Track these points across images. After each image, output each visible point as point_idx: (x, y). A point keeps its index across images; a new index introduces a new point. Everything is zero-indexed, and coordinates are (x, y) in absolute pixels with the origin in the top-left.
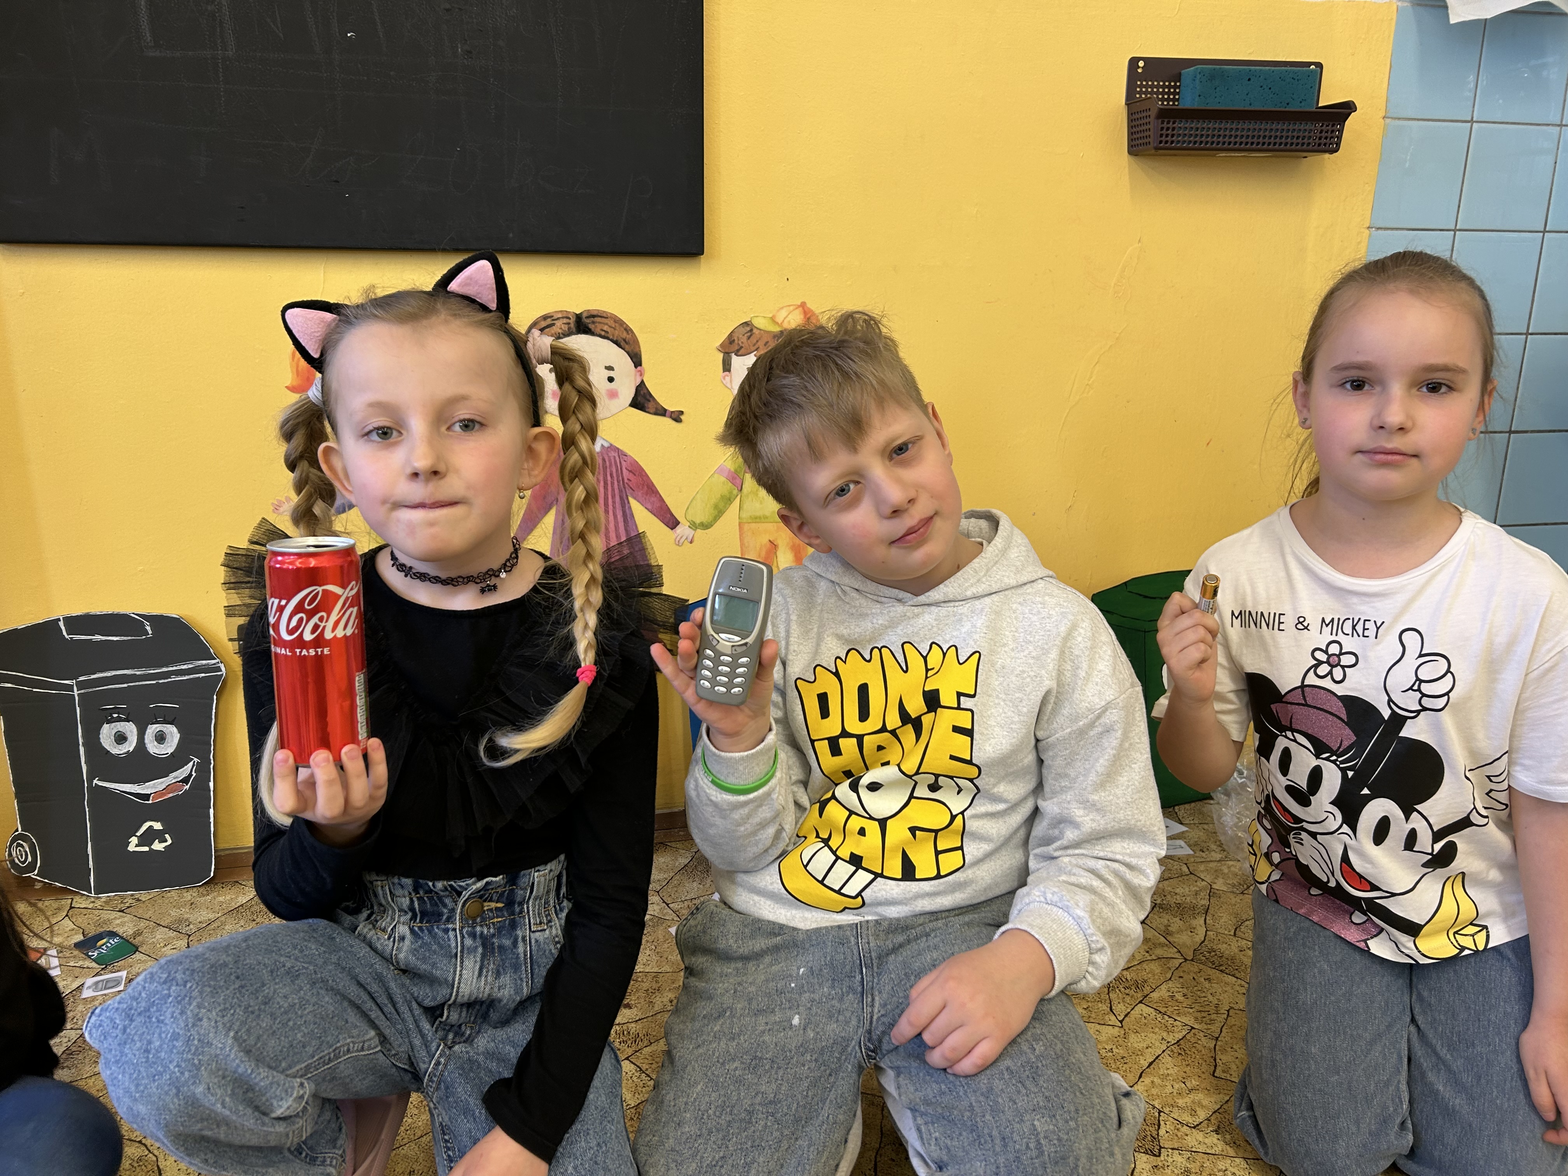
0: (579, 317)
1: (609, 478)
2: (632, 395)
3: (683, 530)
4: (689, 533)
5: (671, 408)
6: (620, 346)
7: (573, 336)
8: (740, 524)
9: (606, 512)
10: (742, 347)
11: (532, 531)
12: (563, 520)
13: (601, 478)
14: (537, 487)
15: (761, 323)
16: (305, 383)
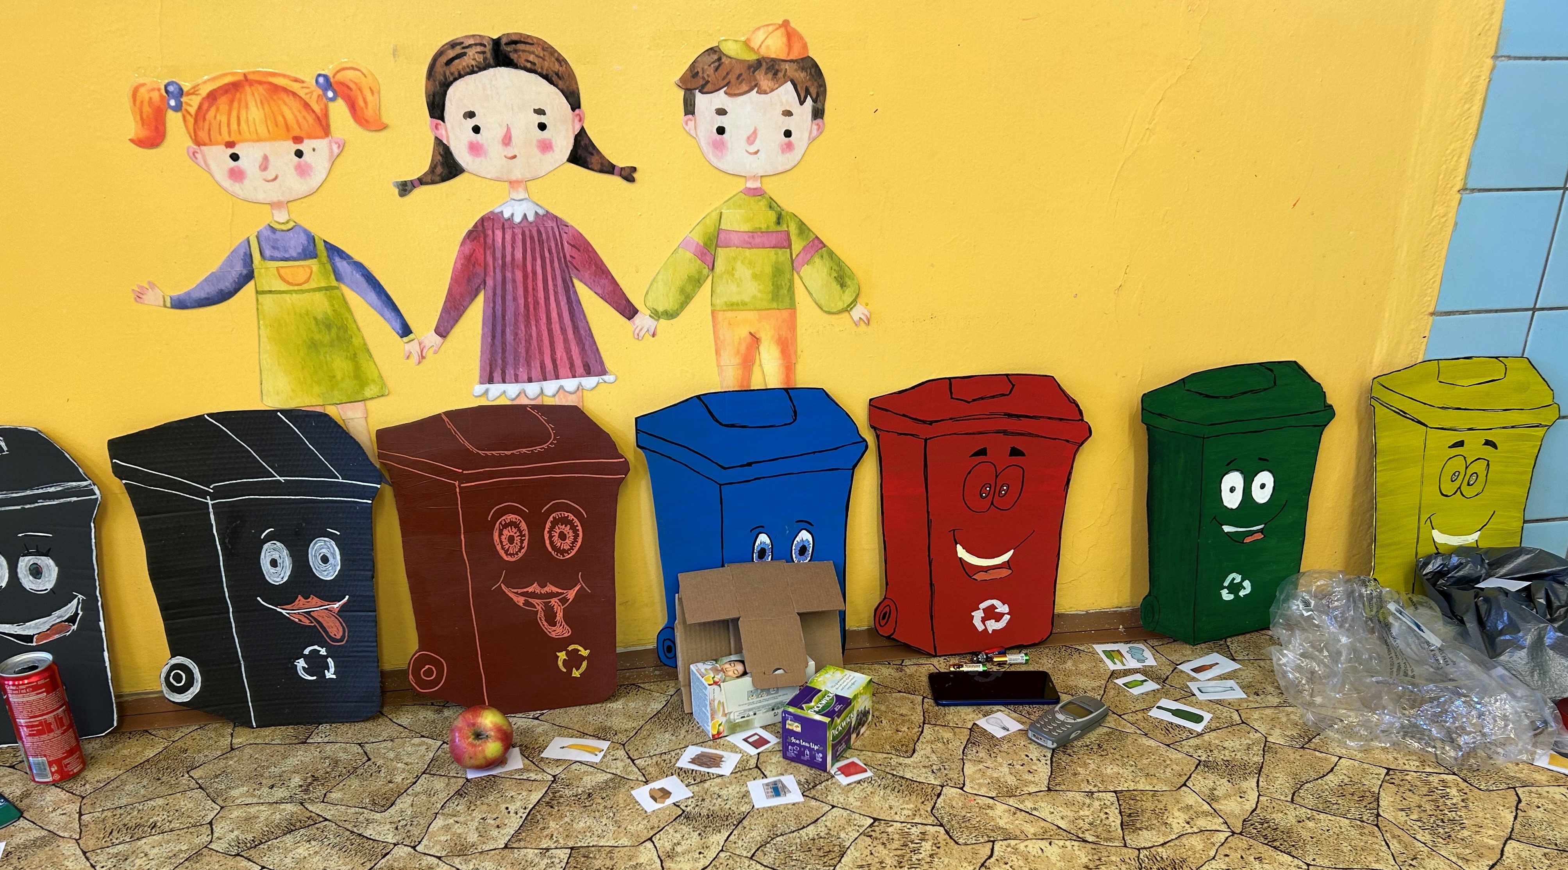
0: (496, 43)
1: (547, 254)
2: (571, 147)
3: (643, 320)
4: (651, 324)
5: (619, 163)
6: (551, 82)
7: (491, 70)
8: (713, 312)
9: (547, 299)
10: (708, 82)
11: (457, 321)
12: (494, 308)
13: (538, 255)
14: (459, 267)
15: (731, 49)
16: (153, 134)
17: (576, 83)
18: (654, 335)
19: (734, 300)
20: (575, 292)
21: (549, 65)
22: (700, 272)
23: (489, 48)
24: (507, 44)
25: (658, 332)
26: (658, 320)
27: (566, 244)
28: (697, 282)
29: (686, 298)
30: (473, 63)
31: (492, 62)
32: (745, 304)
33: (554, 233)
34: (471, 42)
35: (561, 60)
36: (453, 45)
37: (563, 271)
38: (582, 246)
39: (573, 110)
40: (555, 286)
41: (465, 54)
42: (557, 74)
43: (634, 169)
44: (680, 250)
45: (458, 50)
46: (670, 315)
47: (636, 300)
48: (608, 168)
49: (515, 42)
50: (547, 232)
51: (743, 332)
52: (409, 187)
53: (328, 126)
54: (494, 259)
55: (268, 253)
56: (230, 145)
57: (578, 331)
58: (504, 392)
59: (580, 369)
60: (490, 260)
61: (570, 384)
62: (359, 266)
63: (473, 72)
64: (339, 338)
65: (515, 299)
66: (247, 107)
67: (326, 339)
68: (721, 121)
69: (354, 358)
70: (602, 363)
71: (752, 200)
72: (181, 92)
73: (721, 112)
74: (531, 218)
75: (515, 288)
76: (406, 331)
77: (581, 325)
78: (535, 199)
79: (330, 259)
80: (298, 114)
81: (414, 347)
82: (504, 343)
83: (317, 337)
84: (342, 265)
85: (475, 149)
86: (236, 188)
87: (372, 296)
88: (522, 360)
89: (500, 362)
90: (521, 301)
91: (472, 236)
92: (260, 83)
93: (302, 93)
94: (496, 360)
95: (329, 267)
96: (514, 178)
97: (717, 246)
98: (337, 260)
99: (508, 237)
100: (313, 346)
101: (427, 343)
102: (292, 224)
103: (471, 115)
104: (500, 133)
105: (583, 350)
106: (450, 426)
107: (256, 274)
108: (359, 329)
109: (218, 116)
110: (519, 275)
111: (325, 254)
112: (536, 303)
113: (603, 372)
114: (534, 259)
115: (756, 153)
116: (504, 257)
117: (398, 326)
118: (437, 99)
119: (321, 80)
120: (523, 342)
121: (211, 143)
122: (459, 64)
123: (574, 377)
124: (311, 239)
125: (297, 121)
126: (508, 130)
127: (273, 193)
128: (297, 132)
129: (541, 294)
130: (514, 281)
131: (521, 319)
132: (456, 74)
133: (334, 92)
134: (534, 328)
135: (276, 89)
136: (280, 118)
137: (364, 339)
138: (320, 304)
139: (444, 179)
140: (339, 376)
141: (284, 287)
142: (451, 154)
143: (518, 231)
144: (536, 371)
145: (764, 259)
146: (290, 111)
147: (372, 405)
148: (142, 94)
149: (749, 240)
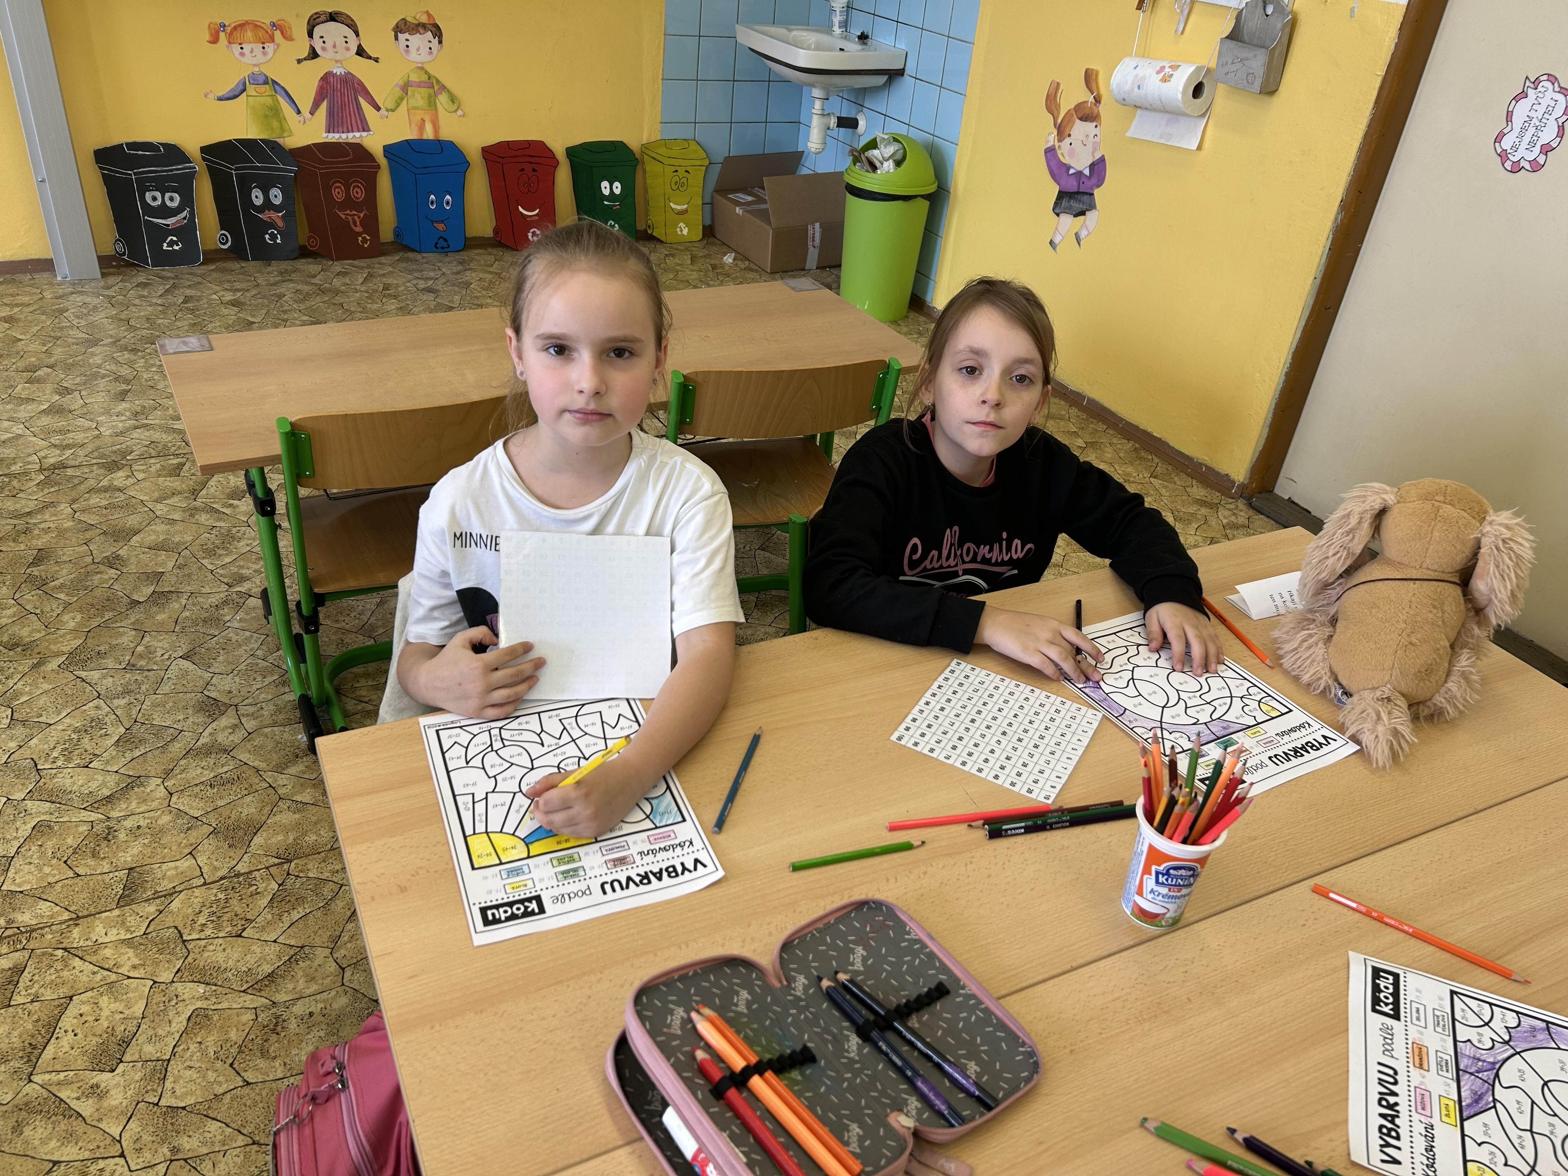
0: (330, 13)
1: (349, 87)
2: (356, 50)
3: (383, 112)
4: (386, 113)
5: (373, 55)
6: (349, 27)
7: (329, 22)
8: (408, 110)
9: (349, 103)
10: (402, 30)
11: (317, 109)
12: (330, 105)
13: (346, 87)
14: (318, 90)
15: (409, 19)
16: (215, 40)
17: (358, 28)
19: (415, 106)
20: (359, 101)
21: (349, 22)
22: (403, 95)
23: (328, 15)
24: (334, 14)
25: (388, 116)
26: (388, 112)
27: (355, 83)
28: (402, 99)
29: (398, 105)
30: (323, 20)
31: (329, 20)
32: (419, 107)
33: (351, 79)
34: (322, 13)
35: (352, 20)
36: (316, 13)
37: (354, 93)
38: (361, 84)
39: (357, 37)
40: (352, 99)
41: (320, 17)
42: (351, 25)
43: (378, 58)
44: (395, 87)
45: (318, 15)
46: (393, 110)
47: (380, 105)
48: (370, 58)
49: (337, 14)
50: (349, 79)
51: (419, 118)
52: (301, 61)
53: (274, 39)
55: (251, 82)
56: (240, 44)
57: (360, 115)
58: (334, 137)
59: (361, 129)
60: (329, 88)
61: (357, 134)
62: (283, 88)
63: (323, 23)
64: (275, 114)
65: (337, 102)
66: (247, 31)
67: (271, 114)
68: (407, 43)
69: (280, 122)
70: (369, 127)
71: (420, 71)
72: (225, 26)
73: (407, 40)
74: (343, 74)
75: (337, 98)
76: (299, 112)
77: (361, 113)
78: (344, 67)
79: (273, 85)
80: (263, 35)
81: (302, 119)
82: (334, 118)
83: (268, 113)
84: (277, 87)
85: (323, 49)
86: (242, 59)
87: (287, 99)
88: (340, 125)
90: (340, 103)
91: (322, 79)
92: (252, 24)
94: (331, 125)
95: (272, 88)
96: (337, 60)
97: (408, 86)
98: (275, 85)
99: (335, 80)
100: (266, 116)
101: (306, 117)
102: (260, 72)
103: (322, 37)
104: (332, 44)
105: (362, 122)
106: (314, 149)
107: (247, 89)
108: (282, 111)
109: (237, 34)
110: (339, 93)
111: (271, 83)
112: (345, 104)
113: (369, 130)
114: (344, 88)
115: (420, 54)
116: (334, 87)
117: (296, 110)
118: (310, 31)
119: (272, 23)
120: (341, 118)
121: (234, 43)
122: (318, 20)
123: (359, 132)
124: (267, 78)
125: (263, 37)
126: (335, 43)
127: (255, 61)
128: (263, 41)
129: (347, 101)
130: (337, 96)
131: (340, 110)
132: (317, 23)
133: (276, 27)
134: (344, 113)
135: (257, 26)
136: (257, 36)
137: (284, 115)
138: (269, 101)
139: (313, 58)
140: (275, 127)
141: (256, 94)
142: (315, 50)
143: (339, 78)
144: (345, 129)
145: (425, 91)
146: (261, 33)
147: (286, 139)
148: (212, 26)
149: (420, 85)
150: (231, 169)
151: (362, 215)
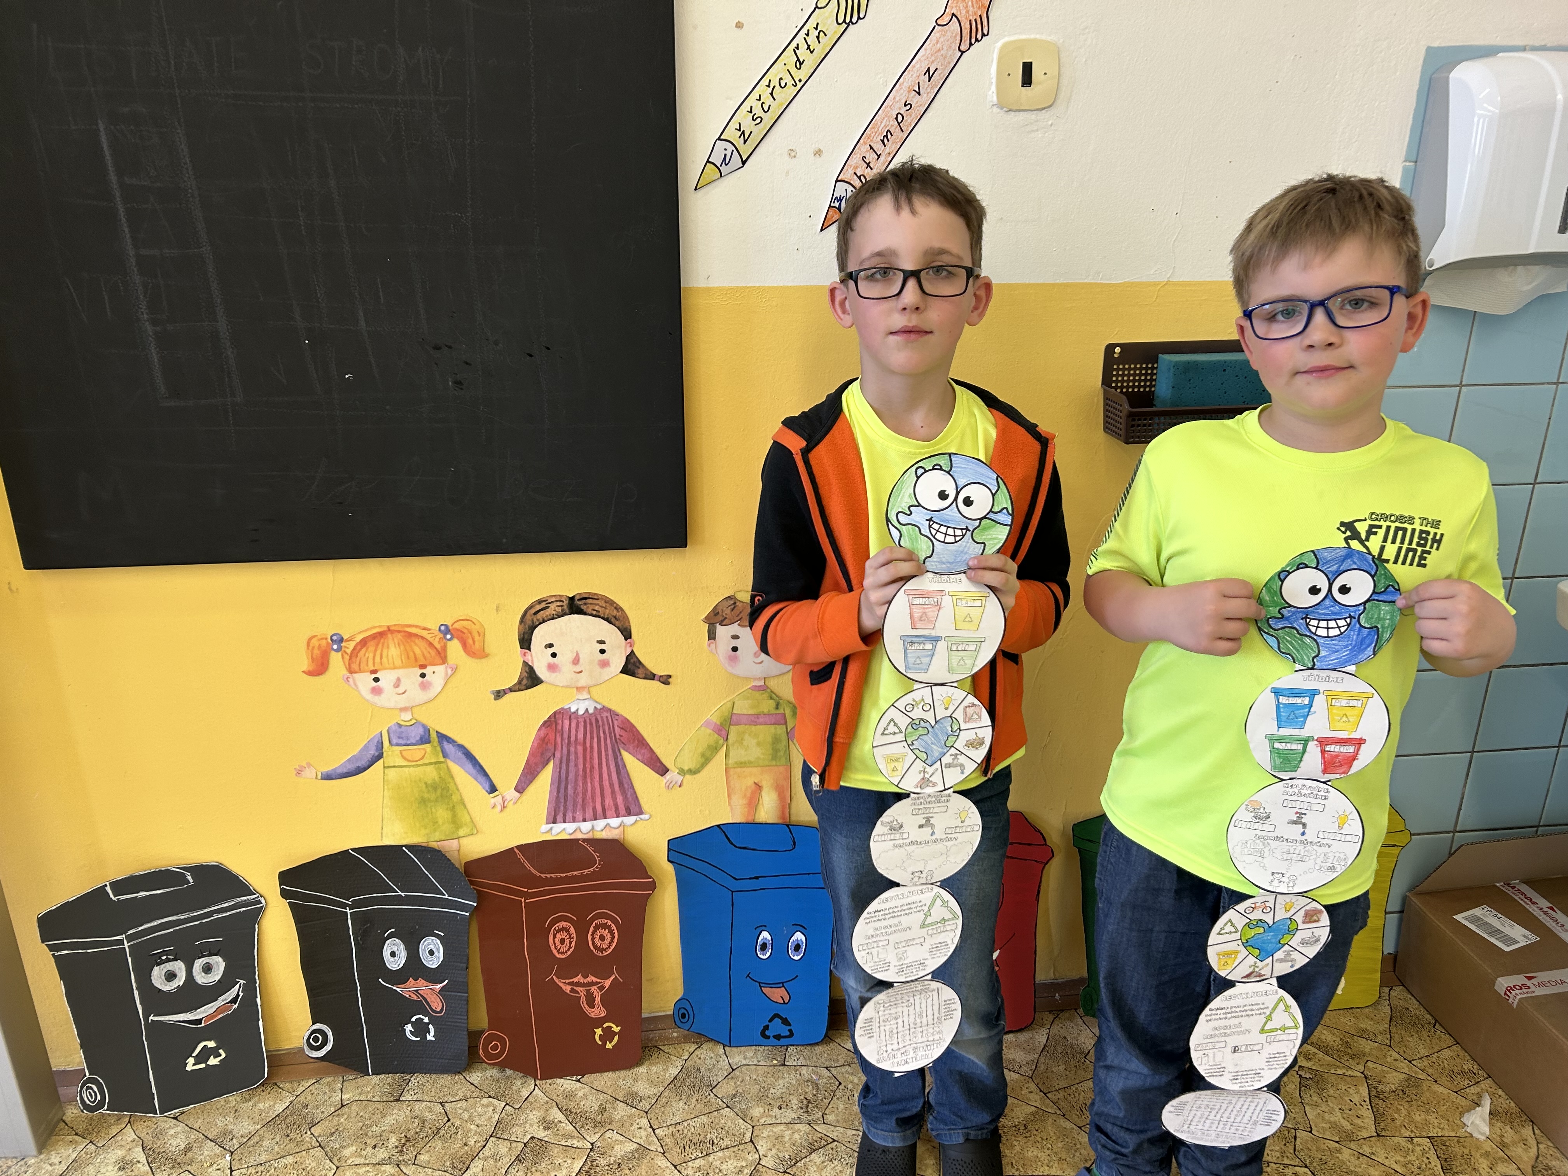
0: (572, 599)
1: (602, 735)
2: (623, 664)
3: (673, 775)
4: (679, 778)
5: (659, 672)
6: (610, 622)
7: (567, 617)
8: (726, 769)
9: (600, 764)
10: (726, 618)
11: (531, 782)
12: (560, 772)
13: (595, 735)
14: (536, 745)
15: (742, 597)
16: (319, 667)
17: (629, 622)
18: (680, 786)
19: (743, 760)
20: (622, 759)
21: (610, 612)
22: (717, 742)
23: (566, 602)
24: (579, 600)
25: (684, 783)
26: (684, 776)
27: (616, 728)
28: (715, 749)
29: (706, 759)
30: (554, 613)
31: (567, 611)
32: (750, 762)
33: (608, 721)
34: (554, 599)
35: (618, 608)
36: (540, 602)
37: (613, 746)
38: (629, 728)
39: (626, 639)
40: (607, 755)
41: (548, 607)
42: (615, 617)
43: (670, 676)
44: (703, 728)
45: (543, 605)
46: (693, 772)
47: (668, 762)
48: (651, 676)
49: (586, 599)
50: (603, 721)
51: (750, 782)
52: (501, 694)
53: (446, 657)
54: (562, 739)
55: (394, 741)
56: (374, 672)
57: (623, 785)
58: (564, 829)
59: (622, 810)
60: (559, 740)
61: (614, 822)
62: (461, 747)
63: (553, 619)
64: (442, 796)
65: (576, 765)
66: (388, 647)
67: (433, 796)
68: (735, 643)
69: (453, 809)
70: (640, 807)
71: (757, 694)
72: (341, 640)
73: (735, 637)
74: (591, 711)
75: (577, 758)
76: (493, 789)
77: (624, 781)
78: (596, 698)
79: (440, 743)
80: (424, 650)
81: (499, 799)
82: (566, 796)
83: (426, 795)
84: (448, 747)
85: (552, 668)
86: (376, 699)
87: (469, 766)
88: (579, 807)
89: (562, 808)
90: (581, 767)
91: (546, 725)
92: (399, 632)
93: (428, 637)
94: (559, 808)
95: (439, 749)
96: (580, 685)
97: (730, 725)
98: (445, 743)
99: (573, 725)
100: (423, 801)
101: (508, 797)
102: (413, 722)
103: (551, 646)
104: (571, 656)
105: (625, 798)
106: (520, 856)
107: (385, 755)
108: (458, 789)
109: (367, 654)
110: (580, 749)
111: (436, 740)
112: (592, 768)
113: (641, 812)
114: (592, 738)
115: (761, 663)
116: (569, 737)
117: (487, 786)
118: (526, 636)
119: (443, 628)
120: (581, 795)
121: (360, 671)
122: (543, 614)
123: (618, 817)
124: (427, 731)
125: (424, 655)
126: (577, 655)
127: (403, 701)
128: (423, 662)
129: (596, 761)
130: (576, 753)
131: (580, 779)
132: (541, 620)
133: (451, 634)
134: (589, 784)
135: (411, 635)
136: (411, 654)
137: (461, 795)
138: (431, 774)
139: (528, 688)
140: (440, 821)
141: (405, 763)
142: (534, 671)
143: (581, 720)
144: (589, 813)
145: (766, 732)
146: (419, 649)
147: (464, 841)
148: (314, 642)
149: (755, 719)
150: (344, 906)
151: (607, 983)
